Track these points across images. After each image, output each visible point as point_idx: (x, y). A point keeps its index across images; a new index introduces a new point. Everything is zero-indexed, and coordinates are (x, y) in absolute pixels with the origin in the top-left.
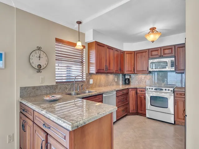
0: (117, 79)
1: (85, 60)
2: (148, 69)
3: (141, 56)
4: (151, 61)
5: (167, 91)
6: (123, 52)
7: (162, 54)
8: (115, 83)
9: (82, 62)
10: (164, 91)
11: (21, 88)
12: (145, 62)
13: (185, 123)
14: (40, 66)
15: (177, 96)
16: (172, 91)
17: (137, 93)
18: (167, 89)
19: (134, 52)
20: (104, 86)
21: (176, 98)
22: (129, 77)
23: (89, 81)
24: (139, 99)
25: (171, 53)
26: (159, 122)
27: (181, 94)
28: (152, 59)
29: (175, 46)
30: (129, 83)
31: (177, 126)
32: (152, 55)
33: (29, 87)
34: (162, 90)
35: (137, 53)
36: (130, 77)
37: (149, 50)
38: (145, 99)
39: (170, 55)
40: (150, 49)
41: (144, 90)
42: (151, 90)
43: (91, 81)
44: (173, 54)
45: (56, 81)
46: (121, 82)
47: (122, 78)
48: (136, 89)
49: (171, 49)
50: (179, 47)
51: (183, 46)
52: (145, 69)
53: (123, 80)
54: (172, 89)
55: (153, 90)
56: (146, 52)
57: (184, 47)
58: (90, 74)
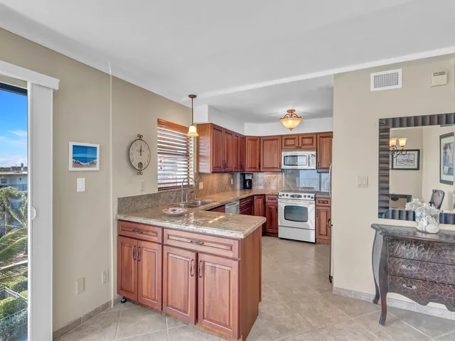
0: (234, 181)
1: (192, 151)
2: (280, 166)
3: (271, 145)
4: (284, 154)
5: (307, 198)
6: (244, 138)
7: (300, 145)
8: (230, 188)
9: (187, 155)
10: (303, 198)
11: (119, 199)
12: (276, 155)
13: (330, 240)
14: (140, 164)
15: (319, 204)
16: (312, 198)
17: (264, 203)
18: (307, 195)
19: (260, 137)
20: (217, 193)
21: (317, 208)
22: (250, 178)
23: (197, 186)
24: (267, 210)
25: (312, 144)
26: (296, 242)
27: (323, 202)
28: (286, 150)
29: (317, 134)
30: (251, 186)
31: (318, 245)
32: (285, 145)
33: (127, 198)
34: (300, 196)
35: (264, 140)
36: (252, 177)
37: (282, 136)
38: (277, 210)
39: (311, 147)
40: (284, 136)
41: (275, 198)
42: (285, 197)
43: (201, 186)
44: (315, 146)
45: (159, 186)
46: (238, 186)
47: (241, 179)
48: (263, 196)
49: (312, 138)
50: (322, 137)
51: (329, 136)
52: (276, 165)
53: (241, 182)
54: (313, 195)
55: (289, 197)
56: (277, 139)
57: (332, 137)
58: (199, 175)
